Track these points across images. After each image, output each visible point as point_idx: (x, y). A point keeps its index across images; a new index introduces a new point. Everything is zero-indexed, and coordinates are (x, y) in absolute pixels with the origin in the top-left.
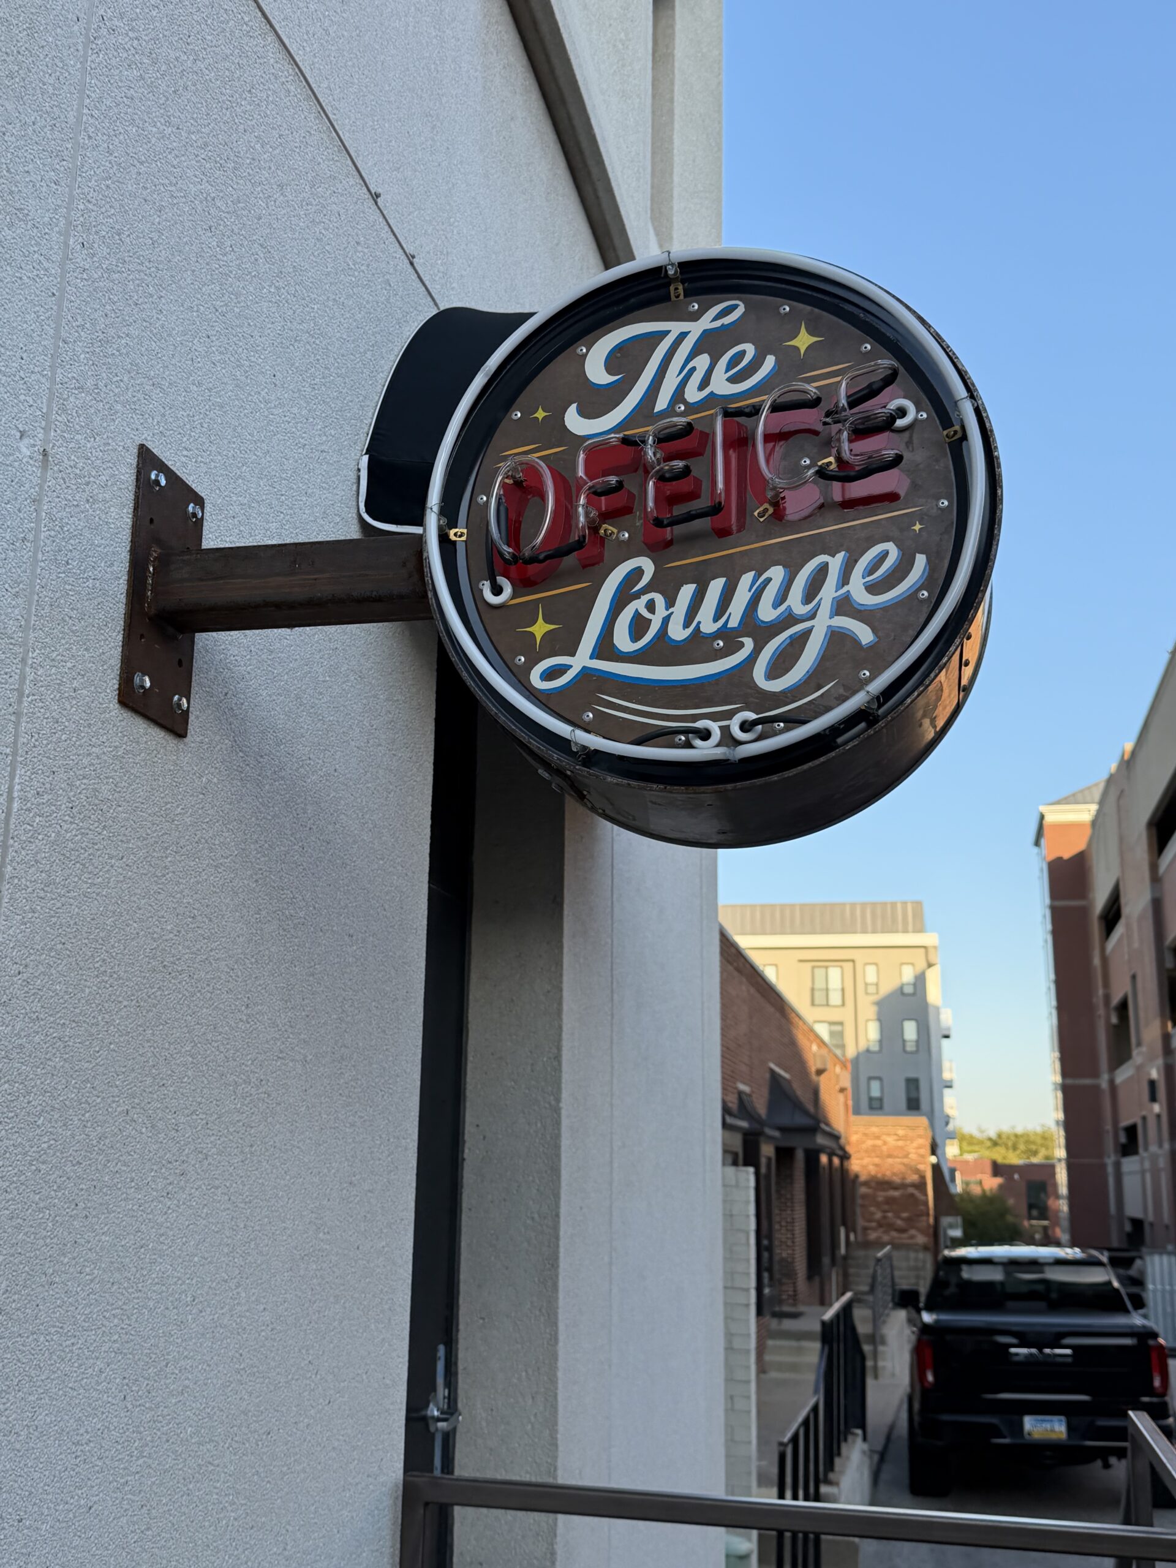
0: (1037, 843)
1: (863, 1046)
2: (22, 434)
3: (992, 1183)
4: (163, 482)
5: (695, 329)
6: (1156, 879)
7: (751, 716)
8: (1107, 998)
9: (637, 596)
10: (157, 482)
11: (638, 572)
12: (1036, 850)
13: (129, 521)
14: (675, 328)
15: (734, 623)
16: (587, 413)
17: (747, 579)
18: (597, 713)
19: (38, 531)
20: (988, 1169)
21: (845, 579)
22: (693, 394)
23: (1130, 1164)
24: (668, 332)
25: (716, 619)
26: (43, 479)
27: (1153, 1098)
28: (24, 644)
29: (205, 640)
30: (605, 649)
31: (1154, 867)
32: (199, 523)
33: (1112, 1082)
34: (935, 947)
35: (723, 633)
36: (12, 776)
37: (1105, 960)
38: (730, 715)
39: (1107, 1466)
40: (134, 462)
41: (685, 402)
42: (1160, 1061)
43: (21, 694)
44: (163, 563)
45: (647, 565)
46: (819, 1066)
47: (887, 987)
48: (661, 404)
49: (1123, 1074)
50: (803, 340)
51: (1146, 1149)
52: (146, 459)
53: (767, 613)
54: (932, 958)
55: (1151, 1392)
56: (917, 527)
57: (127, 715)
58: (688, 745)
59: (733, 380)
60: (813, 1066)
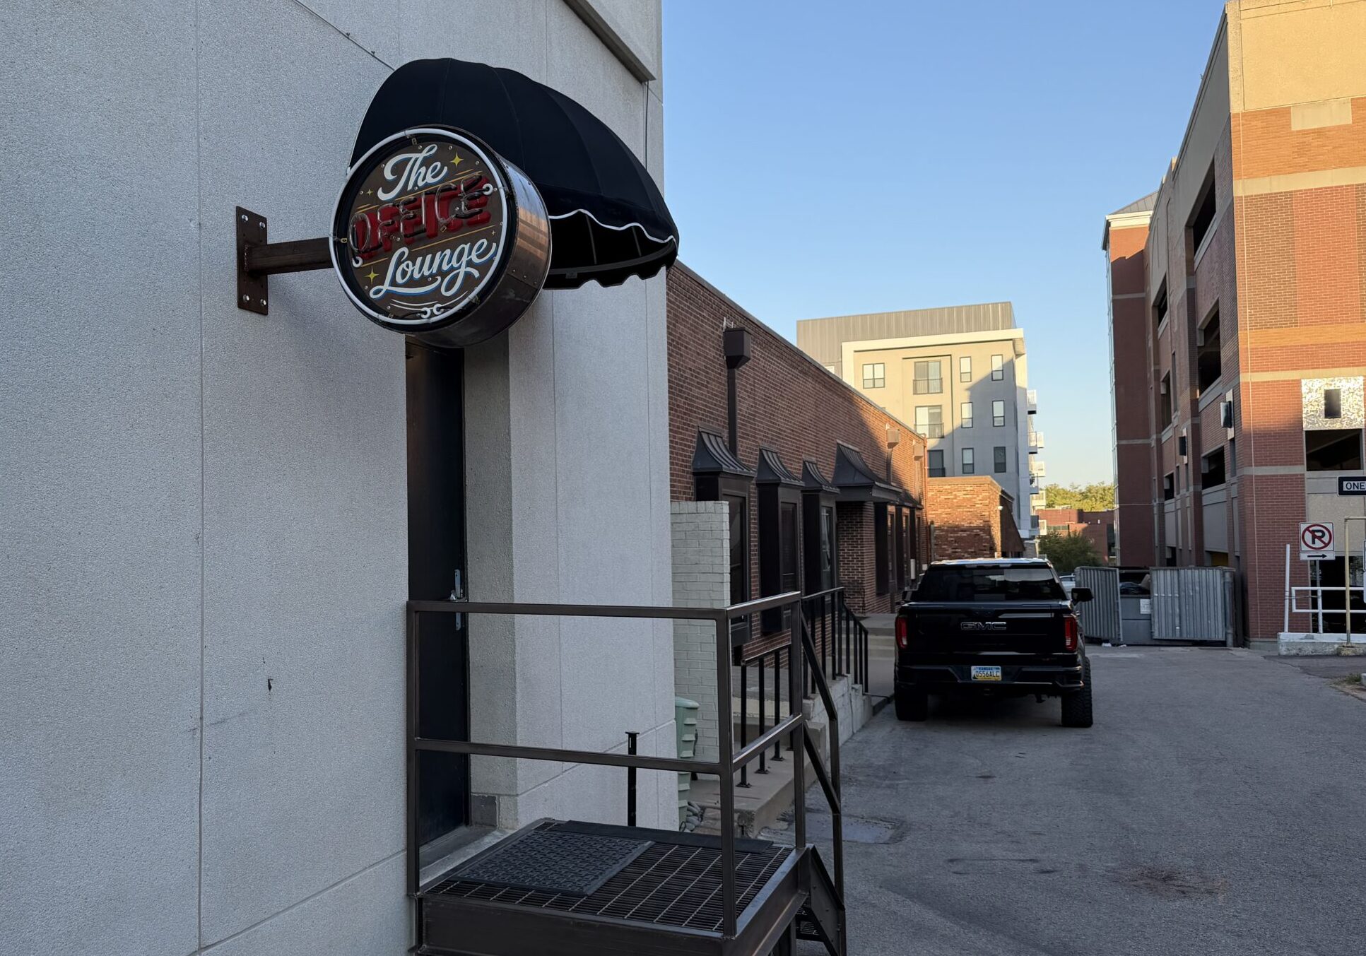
0: (1105, 247)
1: (957, 423)
2: (191, 220)
3: (1078, 527)
4: (247, 219)
5: (421, 156)
6: (1191, 272)
7: (440, 305)
8: (1158, 372)
9: (403, 262)
10: (245, 220)
11: (403, 253)
12: (1105, 252)
13: (235, 238)
14: (414, 156)
15: (434, 271)
16: (386, 191)
17: (439, 254)
18: (391, 306)
19: (200, 253)
20: (1075, 517)
21: (470, 254)
22: (420, 183)
23: (1170, 505)
24: (411, 158)
25: (429, 270)
26: (200, 234)
27: (1183, 452)
28: (200, 295)
29: (270, 277)
30: (393, 283)
31: (1190, 263)
32: (265, 230)
33: (1159, 440)
34: (1021, 339)
35: (432, 275)
36: (201, 340)
37: (1157, 342)
38: (433, 305)
39: (1040, 701)
40: (235, 214)
41: (418, 187)
42: (1189, 422)
43: (201, 312)
44: (250, 250)
45: (406, 250)
46: (891, 440)
47: (980, 374)
48: (410, 187)
49: (1167, 434)
50: (457, 160)
51: (1178, 493)
52: (240, 211)
53: (445, 267)
54: (1019, 348)
55: (1064, 649)
56: (493, 233)
57: (242, 311)
58: (421, 318)
59: (433, 177)
60: (884, 441)
